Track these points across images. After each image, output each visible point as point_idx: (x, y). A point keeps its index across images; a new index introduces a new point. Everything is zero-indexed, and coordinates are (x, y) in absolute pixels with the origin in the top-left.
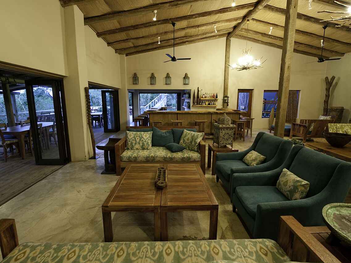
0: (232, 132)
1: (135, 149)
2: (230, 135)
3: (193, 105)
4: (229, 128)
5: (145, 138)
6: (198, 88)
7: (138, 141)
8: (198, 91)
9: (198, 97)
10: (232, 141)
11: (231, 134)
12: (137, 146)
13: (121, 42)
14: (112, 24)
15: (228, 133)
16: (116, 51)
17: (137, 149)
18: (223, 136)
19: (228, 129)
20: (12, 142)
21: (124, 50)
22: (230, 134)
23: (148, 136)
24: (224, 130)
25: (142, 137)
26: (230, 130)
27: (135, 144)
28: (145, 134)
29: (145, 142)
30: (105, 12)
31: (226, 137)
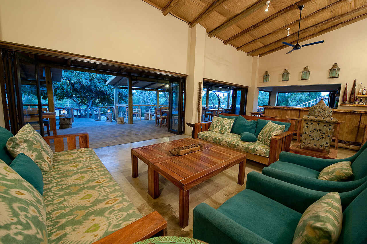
0: (330, 129)
1: (214, 131)
2: (324, 133)
3: (342, 104)
4: (322, 122)
5: (225, 123)
6: (355, 81)
7: (218, 124)
8: (354, 85)
9: (353, 93)
10: (327, 143)
11: (327, 132)
12: (216, 129)
13: (249, 44)
14: (233, 30)
15: (320, 130)
16: (248, 54)
17: (216, 132)
18: (310, 132)
19: (320, 123)
20: (165, 117)
21: (255, 51)
22: (324, 131)
23: (228, 122)
24: (312, 124)
25: (223, 122)
26: (325, 125)
27: (216, 127)
28: (226, 120)
29: (224, 127)
30: (223, 21)
31: (315, 135)
